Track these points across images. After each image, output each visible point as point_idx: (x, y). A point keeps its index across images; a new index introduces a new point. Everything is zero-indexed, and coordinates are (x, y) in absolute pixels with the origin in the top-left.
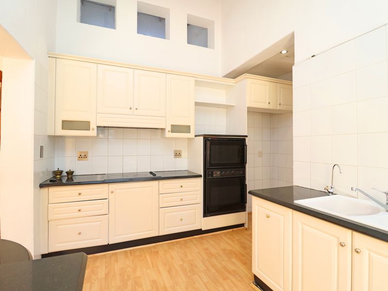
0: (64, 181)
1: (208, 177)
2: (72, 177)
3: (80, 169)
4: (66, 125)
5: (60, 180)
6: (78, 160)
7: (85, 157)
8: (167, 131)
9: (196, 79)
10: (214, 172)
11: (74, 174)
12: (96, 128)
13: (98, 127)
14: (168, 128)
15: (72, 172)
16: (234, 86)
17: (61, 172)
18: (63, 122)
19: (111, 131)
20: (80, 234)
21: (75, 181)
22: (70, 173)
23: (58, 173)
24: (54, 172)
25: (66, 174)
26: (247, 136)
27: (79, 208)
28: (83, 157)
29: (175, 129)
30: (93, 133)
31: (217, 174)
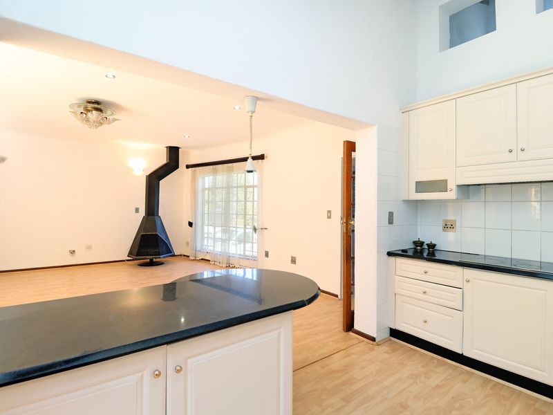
0: (425, 255)
2: (433, 251)
3: (447, 242)
4: (421, 186)
5: (422, 252)
6: (444, 231)
7: (452, 227)
11: (436, 248)
12: (454, 188)
13: (458, 186)
15: (434, 246)
17: (422, 243)
18: (417, 183)
19: (489, 189)
20: (425, 322)
21: (438, 257)
22: (432, 246)
23: (418, 244)
24: (415, 243)
25: (426, 247)
27: (425, 289)
28: (448, 226)
30: (451, 195)
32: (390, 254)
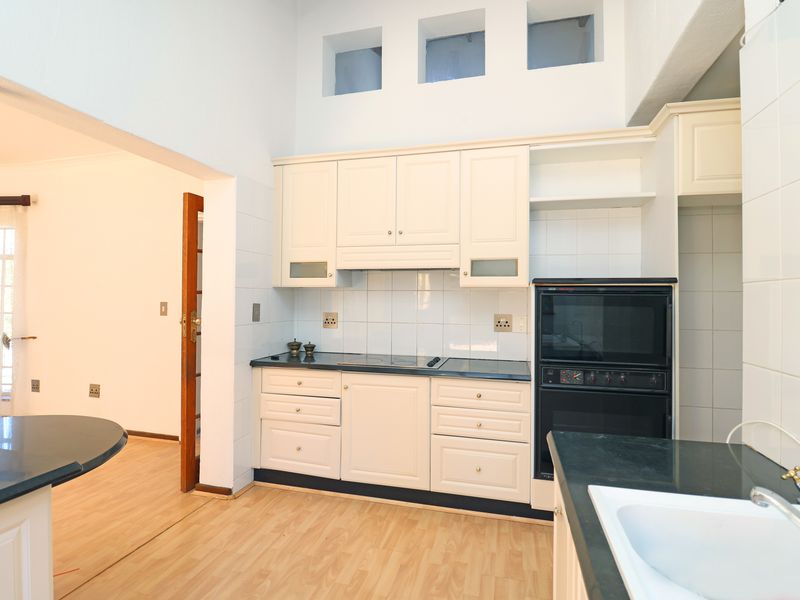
0: (302, 360)
1: (546, 382)
2: (311, 354)
3: (329, 341)
4: (298, 269)
5: (298, 357)
6: (324, 327)
7: (334, 322)
8: (462, 272)
9: (533, 148)
10: (562, 372)
11: (316, 349)
12: (335, 273)
13: (339, 271)
14: (466, 267)
15: (313, 347)
16: (653, 142)
17: (299, 345)
18: (292, 264)
19: (371, 275)
20: (299, 449)
21: (317, 361)
22: (310, 348)
23: (294, 346)
24: (289, 345)
25: (304, 350)
26: (674, 280)
27: (298, 406)
28: (329, 321)
29: (478, 267)
30: (331, 281)
31: (573, 377)
32: (254, 364)
